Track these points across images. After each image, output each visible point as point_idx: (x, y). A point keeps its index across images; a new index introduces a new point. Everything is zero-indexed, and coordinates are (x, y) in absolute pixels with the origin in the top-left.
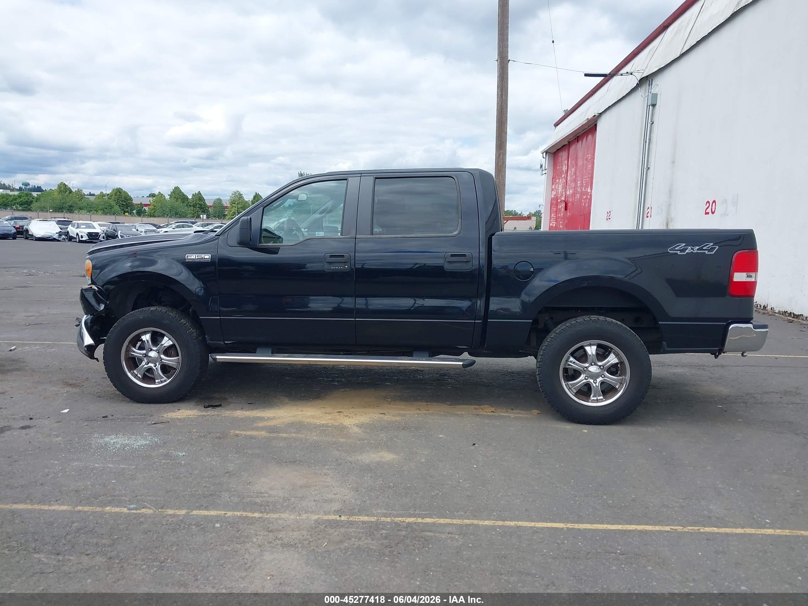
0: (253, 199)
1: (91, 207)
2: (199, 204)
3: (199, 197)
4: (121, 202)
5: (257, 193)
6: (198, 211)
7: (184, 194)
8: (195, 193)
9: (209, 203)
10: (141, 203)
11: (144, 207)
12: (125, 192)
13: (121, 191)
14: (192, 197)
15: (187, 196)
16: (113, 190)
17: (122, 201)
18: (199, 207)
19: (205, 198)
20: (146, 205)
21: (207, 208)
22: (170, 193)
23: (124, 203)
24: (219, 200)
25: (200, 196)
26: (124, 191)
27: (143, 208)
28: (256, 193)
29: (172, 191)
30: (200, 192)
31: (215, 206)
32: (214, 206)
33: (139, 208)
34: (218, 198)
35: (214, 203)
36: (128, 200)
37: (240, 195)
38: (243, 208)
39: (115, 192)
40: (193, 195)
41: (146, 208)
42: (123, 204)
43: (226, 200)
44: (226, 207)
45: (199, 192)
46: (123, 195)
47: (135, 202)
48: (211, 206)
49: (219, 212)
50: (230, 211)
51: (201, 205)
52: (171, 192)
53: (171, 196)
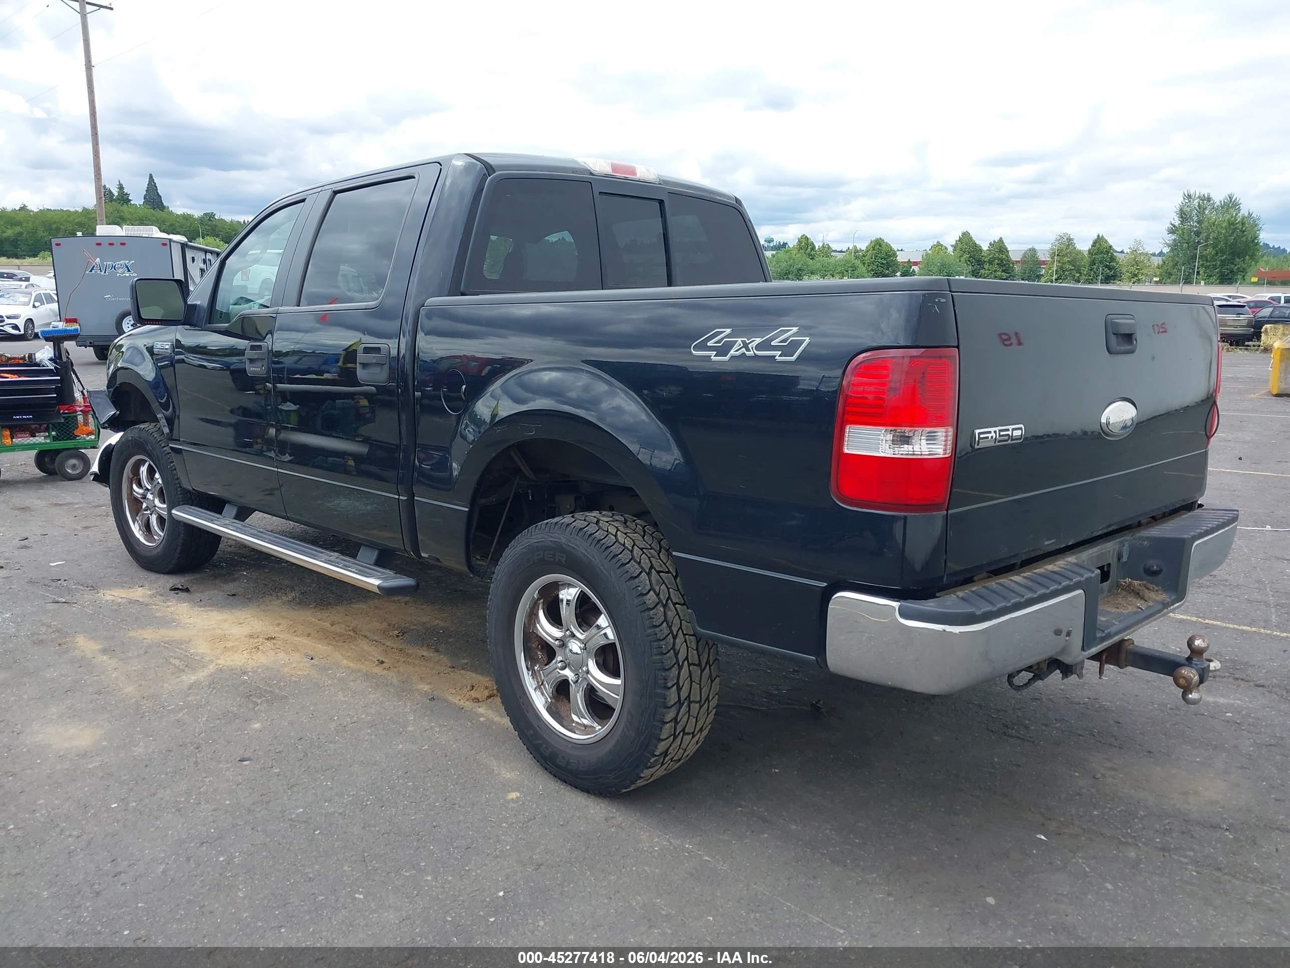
0: (1092, 246)
1: (827, 269)
2: (999, 259)
3: (999, 247)
4: (880, 260)
5: (1101, 236)
6: (995, 271)
7: (975, 244)
8: (995, 242)
9: (1015, 257)
10: (909, 260)
11: (913, 267)
12: (888, 245)
13: (882, 243)
14: (989, 247)
15: (980, 247)
16: (871, 242)
17: (882, 259)
18: (998, 264)
19: (1009, 248)
20: (916, 264)
21: (1011, 265)
22: (954, 243)
23: (884, 262)
24: (1033, 251)
25: (1001, 245)
26: (887, 242)
27: (911, 268)
28: (1098, 236)
29: (958, 239)
30: (1001, 238)
31: (1025, 261)
32: (1023, 262)
33: (905, 269)
34: (1031, 247)
35: (1024, 256)
36: (890, 256)
37: (1070, 240)
38: (1072, 263)
39: (873, 245)
40: (990, 244)
41: (916, 268)
42: (883, 264)
43: (1044, 250)
44: (1044, 263)
45: (1001, 240)
46: (884, 249)
47: (901, 258)
48: (1018, 261)
49: (1031, 271)
50: (1050, 269)
51: (1002, 261)
52: (956, 241)
53: (955, 247)
